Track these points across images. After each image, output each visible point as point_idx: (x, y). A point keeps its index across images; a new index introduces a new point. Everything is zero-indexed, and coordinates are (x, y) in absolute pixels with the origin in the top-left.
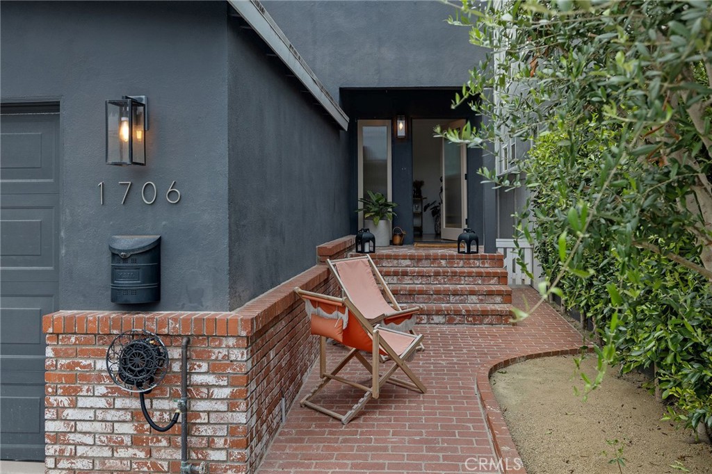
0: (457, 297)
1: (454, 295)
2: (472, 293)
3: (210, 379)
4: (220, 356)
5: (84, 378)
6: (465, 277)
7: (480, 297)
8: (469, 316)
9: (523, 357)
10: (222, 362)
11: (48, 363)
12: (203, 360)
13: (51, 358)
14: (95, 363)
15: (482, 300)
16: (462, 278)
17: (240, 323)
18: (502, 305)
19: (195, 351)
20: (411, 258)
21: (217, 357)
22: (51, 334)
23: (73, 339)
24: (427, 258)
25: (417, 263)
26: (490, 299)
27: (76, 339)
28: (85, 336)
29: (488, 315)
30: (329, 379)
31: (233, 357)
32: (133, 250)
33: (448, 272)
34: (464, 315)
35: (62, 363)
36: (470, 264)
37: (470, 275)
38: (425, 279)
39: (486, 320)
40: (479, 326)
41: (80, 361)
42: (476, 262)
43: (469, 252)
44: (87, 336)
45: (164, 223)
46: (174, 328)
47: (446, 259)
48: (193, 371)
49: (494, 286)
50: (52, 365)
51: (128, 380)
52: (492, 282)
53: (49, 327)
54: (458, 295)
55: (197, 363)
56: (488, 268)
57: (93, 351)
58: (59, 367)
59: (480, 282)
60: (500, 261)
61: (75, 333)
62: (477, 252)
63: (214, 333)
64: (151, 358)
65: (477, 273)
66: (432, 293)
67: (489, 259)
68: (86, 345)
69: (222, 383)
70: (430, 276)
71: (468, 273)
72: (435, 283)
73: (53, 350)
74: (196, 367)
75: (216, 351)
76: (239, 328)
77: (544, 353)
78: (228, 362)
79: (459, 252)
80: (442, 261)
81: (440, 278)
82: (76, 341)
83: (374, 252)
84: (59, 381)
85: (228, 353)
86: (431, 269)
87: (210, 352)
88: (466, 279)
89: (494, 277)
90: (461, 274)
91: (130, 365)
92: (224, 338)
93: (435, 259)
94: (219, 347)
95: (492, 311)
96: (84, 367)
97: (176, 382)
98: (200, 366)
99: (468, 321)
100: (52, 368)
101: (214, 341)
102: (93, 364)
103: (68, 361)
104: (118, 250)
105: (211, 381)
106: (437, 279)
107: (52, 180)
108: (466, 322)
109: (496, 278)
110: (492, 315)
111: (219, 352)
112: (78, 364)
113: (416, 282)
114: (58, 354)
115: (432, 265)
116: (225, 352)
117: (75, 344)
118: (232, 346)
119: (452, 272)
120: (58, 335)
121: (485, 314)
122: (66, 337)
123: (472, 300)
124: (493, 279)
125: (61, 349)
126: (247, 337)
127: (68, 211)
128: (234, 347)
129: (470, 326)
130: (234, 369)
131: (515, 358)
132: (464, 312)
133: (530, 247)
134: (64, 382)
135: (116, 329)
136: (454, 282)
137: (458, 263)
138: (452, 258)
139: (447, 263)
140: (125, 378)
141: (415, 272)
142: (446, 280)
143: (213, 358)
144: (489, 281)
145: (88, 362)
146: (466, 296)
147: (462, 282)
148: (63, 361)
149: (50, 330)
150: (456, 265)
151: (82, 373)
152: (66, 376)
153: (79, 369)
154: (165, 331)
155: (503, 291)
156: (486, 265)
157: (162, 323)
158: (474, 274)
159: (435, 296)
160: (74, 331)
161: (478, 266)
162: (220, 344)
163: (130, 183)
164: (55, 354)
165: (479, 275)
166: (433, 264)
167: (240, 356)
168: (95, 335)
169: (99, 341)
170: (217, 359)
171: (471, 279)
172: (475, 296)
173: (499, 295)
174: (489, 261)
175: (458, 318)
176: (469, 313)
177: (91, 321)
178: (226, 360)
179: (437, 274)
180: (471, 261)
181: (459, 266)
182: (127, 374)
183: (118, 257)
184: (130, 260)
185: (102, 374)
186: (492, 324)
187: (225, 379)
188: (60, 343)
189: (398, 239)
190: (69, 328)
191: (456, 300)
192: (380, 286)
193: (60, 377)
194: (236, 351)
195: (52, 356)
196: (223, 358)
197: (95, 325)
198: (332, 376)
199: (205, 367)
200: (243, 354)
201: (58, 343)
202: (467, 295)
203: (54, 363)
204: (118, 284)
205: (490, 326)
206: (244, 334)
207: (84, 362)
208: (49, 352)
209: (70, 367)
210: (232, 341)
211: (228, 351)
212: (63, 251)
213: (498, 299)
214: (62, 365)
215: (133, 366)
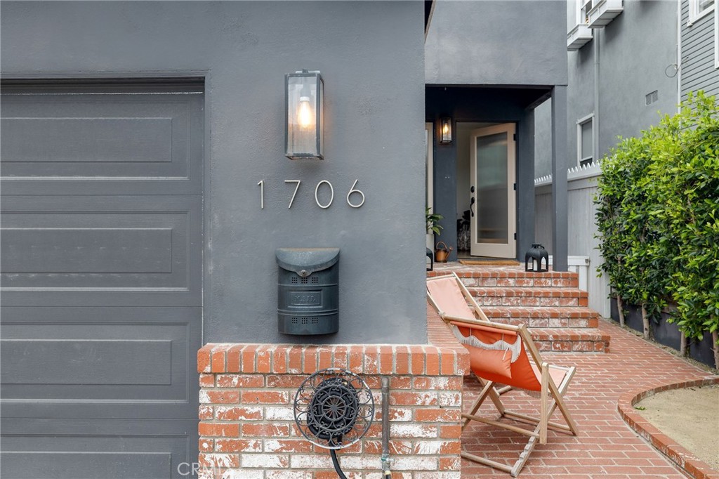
0: (537, 321)
1: (533, 318)
2: (554, 316)
3: (416, 430)
4: (428, 401)
5: (250, 429)
6: (540, 297)
7: (563, 321)
8: (556, 342)
9: (652, 390)
10: (428, 408)
11: (202, 411)
12: (404, 406)
13: (206, 404)
14: (264, 410)
15: (565, 324)
16: (538, 299)
17: (456, 359)
18: (588, 330)
19: (395, 395)
20: (476, 276)
21: (424, 402)
22: (210, 373)
23: (235, 380)
24: (494, 276)
25: (482, 282)
26: (574, 323)
27: (240, 380)
28: (251, 376)
29: (577, 341)
30: (469, 420)
31: (445, 403)
32: (315, 267)
33: (522, 293)
34: (551, 341)
35: (222, 411)
36: (541, 283)
37: (546, 295)
38: (495, 300)
39: (576, 347)
40: (568, 353)
41: (245, 408)
42: (548, 281)
43: (539, 270)
44: (254, 376)
45: (343, 232)
46: (371, 366)
47: (515, 278)
48: (393, 420)
49: (573, 307)
50: (208, 413)
51: (321, 433)
52: (571, 303)
53: (206, 365)
54: (538, 318)
55: (399, 410)
56: (561, 288)
57: (262, 395)
58: (217, 415)
59: (557, 303)
60: (574, 279)
61: (240, 373)
62: (547, 271)
63: (420, 371)
64: (352, 405)
65: (554, 293)
66: (509, 316)
67: (563, 278)
68: (252, 387)
69: (430, 435)
70: (501, 297)
71: (544, 293)
72: (507, 304)
73: (210, 394)
74: (396, 414)
75: (423, 394)
76: (456, 366)
77: (671, 385)
78: (438, 408)
79: (527, 270)
80: (510, 280)
81: (512, 299)
82: (239, 383)
83: (431, 270)
84: (217, 434)
85: (438, 397)
86: (501, 289)
87: (415, 395)
88: (542, 300)
89: (573, 298)
90: (537, 295)
91: (324, 414)
92: (433, 379)
93: (503, 277)
94: (426, 389)
95: (583, 336)
96: (251, 416)
97: (371, 434)
98: (401, 414)
99: (555, 348)
100: (208, 418)
101: (418, 382)
102: (262, 412)
103: (229, 408)
104: (295, 266)
105: (416, 432)
106: (509, 301)
107: (186, 178)
108: (553, 349)
109: (575, 299)
110: (583, 341)
111: (427, 396)
112: (243, 412)
113: (486, 303)
114: (215, 399)
115: (499, 285)
116: (433, 395)
117: (238, 387)
118: (443, 388)
119: (527, 293)
120: (215, 374)
121: (574, 339)
122: (226, 378)
123: (554, 323)
124: (571, 300)
125: (219, 393)
126: (465, 377)
127: (216, 217)
128: (445, 389)
129: (557, 353)
130: (446, 418)
131: (645, 392)
132: (551, 338)
133: (585, 264)
134: (224, 435)
135: (295, 368)
136: (528, 304)
137: (528, 283)
138: (521, 276)
139: (517, 282)
140: (317, 431)
141: (484, 293)
142: (519, 301)
143: (419, 403)
144: (568, 302)
145: (256, 409)
146: (547, 320)
147: (538, 304)
148: (223, 409)
149: (208, 369)
150: (525, 285)
151: (247, 423)
152: (226, 428)
153: (243, 418)
154: (360, 369)
155: (588, 314)
156: (559, 285)
157: (355, 360)
158: (551, 295)
159: (512, 319)
160: (239, 370)
161: (550, 286)
162: (428, 385)
163: (299, 181)
164: (212, 400)
165: (557, 295)
166: (500, 283)
167: (454, 400)
168: (264, 375)
169: (269, 382)
170: (423, 405)
171: (547, 300)
172: (557, 320)
173: (583, 318)
174: (562, 280)
175: (544, 345)
176: (557, 339)
177: (261, 358)
178: (435, 406)
179: (509, 295)
180: (543, 280)
181: (529, 285)
182: (321, 426)
183: (295, 276)
184: (310, 280)
185: (275, 424)
186: (583, 351)
187: (434, 429)
188: (218, 385)
189: (442, 256)
190: (232, 365)
191: (536, 324)
192: (472, 308)
193: (219, 429)
194: (448, 394)
195: (207, 402)
196: (432, 403)
197: (267, 362)
198: (471, 416)
199: (408, 414)
200: (457, 398)
201: (215, 385)
202: (548, 318)
203: (211, 411)
204: (294, 309)
205: (581, 353)
206: (461, 373)
207: (251, 409)
208: (204, 397)
209: (233, 416)
210: (443, 382)
211: (438, 394)
212: (211, 268)
213: (583, 323)
214: (221, 414)
215: (328, 415)
